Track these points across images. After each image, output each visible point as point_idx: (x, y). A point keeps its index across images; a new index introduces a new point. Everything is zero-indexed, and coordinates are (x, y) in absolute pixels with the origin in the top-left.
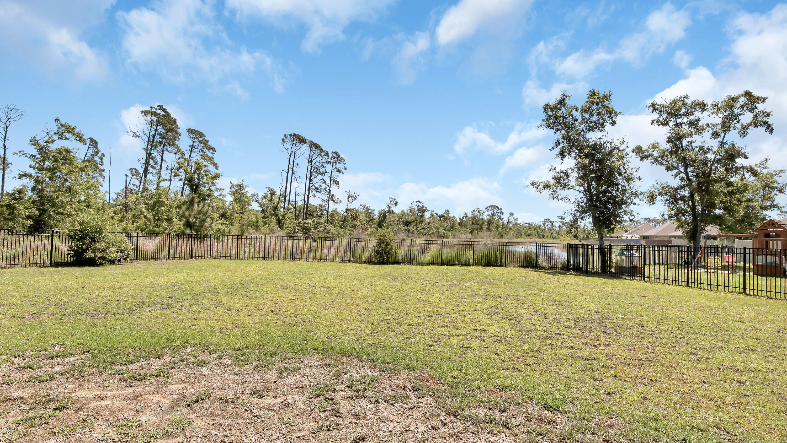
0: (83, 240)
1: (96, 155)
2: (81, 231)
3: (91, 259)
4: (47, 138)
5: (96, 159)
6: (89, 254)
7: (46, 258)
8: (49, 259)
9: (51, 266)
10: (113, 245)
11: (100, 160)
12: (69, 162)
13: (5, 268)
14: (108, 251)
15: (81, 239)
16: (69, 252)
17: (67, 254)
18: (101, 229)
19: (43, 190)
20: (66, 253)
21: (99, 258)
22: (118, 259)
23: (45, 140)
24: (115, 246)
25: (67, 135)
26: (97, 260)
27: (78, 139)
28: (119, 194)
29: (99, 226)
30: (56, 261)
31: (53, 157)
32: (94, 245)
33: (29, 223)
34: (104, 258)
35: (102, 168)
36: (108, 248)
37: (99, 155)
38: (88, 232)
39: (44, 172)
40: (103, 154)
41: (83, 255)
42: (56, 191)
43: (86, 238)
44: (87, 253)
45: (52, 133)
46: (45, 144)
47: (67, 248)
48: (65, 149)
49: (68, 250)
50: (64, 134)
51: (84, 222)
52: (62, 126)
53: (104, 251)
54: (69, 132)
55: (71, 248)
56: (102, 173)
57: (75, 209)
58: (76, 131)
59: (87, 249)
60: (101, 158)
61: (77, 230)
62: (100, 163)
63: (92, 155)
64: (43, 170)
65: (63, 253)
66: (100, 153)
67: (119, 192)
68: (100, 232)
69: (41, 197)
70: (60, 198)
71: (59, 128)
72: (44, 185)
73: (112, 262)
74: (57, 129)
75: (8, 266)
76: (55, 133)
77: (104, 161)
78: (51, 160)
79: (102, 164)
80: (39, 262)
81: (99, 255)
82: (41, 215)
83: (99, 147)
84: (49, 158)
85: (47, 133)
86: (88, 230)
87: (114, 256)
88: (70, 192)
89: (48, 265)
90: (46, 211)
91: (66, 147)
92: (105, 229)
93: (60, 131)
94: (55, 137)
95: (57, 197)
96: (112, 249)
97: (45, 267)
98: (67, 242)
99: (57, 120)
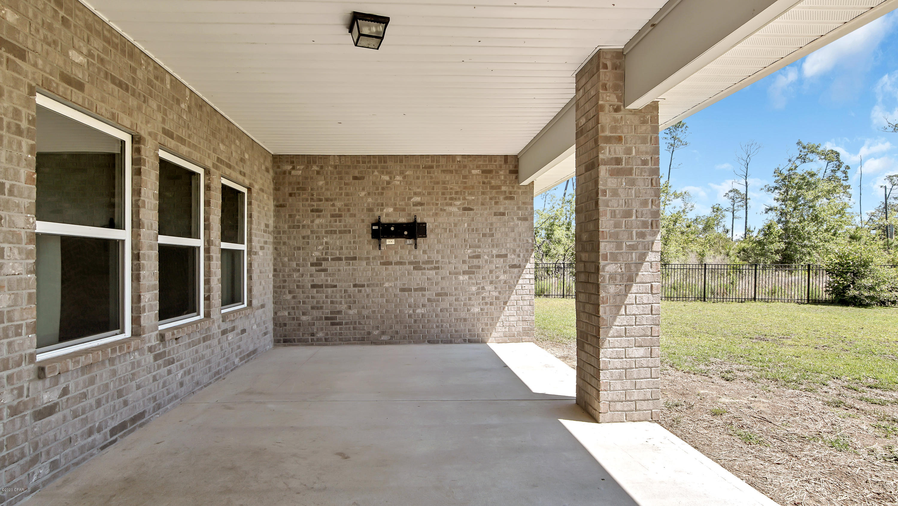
0: (844, 276)
1: (838, 169)
2: (840, 264)
3: (855, 297)
4: (790, 165)
5: (839, 174)
6: (852, 292)
7: (803, 294)
8: (806, 296)
9: (808, 303)
10: (884, 282)
11: (844, 175)
12: (814, 186)
13: (768, 302)
14: (878, 289)
15: (841, 274)
16: (828, 289)
17: (825, 291)
18: (866, 262)
19: (787, 222)
20: (824, 289)
21: (866, 297)
22: (892, 299)
23: (788, 168)
24: (887, 283)
25: (810, 156)
26: (863, 300)
27: (823, 157)
28: (873, 215)
29: (864, 257)
30: (814, 298)
31: (796, 184)
32: (858, 282)
33: (778, 257)
34: (872, 298)
35: (847, 184)
36: (878, 284)
37: (843, 169)
38: (850, 266)
39: (789, 202)
40: (847, 166)
41: (845, 293)
42: (800, 222)
43: (847, 272)
44: (849, 290)
45: (793, 159)
46: (788, 172)
47: (824, 284)
48: (809, 173)
49: (826, 287)
50: (807, 156)
51: (844, 253)
52: (804, 148)
53: (872, 288)
54: (813, 152)
55: (829, 284)
56: (848, 190)
57: (820, 239)
58: (820, 149)
59: (849, 286)
60: (844, 172)
61: (836, 263)
62: (845, 178)
63: (832, 171)
64: (786, 201)
65: (821, 289)
66: (843, 166)
67: (873, 211)
68: (865, 265)
69: (786, 230)
70: (806, 229)
71: (801, 151)
72: (788, 217)
73: (883, 303)
74: (799, 152)
75: (770, 300)
76: (798, 158)
77: (848, 175)
78: (795, 188)
79: (846, 178)
80: (796, 298)
81: (866, 294)
82: (787, 248)
83: (841, 158)
84: (792, 187)
85: (790, 161)
86: (850, 263)
87: (886, 295)
88: (817, 220)
89: (806, 301)
90: (792, 244)
91: (809, 170)
92: (872, 261)
93: (802, 154)
94: (798, 162)
95: (803, 228)
96: (884, 287)
97: (804, 303)
98: (825, 277)
99: (798, 143)
